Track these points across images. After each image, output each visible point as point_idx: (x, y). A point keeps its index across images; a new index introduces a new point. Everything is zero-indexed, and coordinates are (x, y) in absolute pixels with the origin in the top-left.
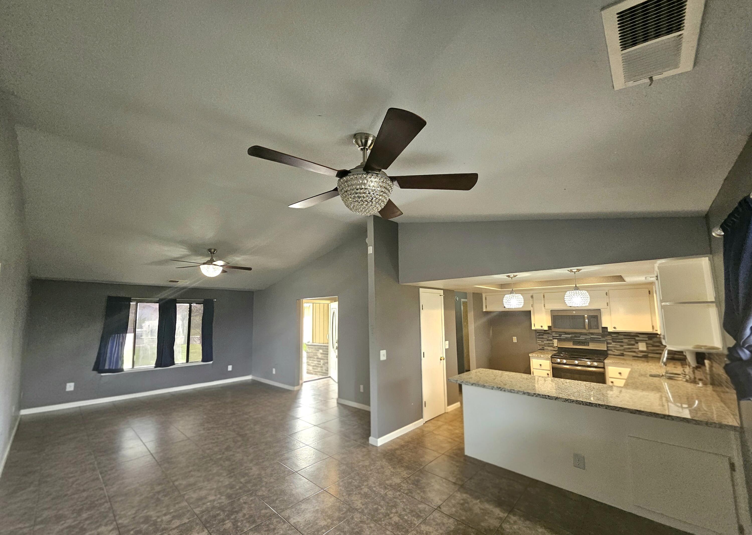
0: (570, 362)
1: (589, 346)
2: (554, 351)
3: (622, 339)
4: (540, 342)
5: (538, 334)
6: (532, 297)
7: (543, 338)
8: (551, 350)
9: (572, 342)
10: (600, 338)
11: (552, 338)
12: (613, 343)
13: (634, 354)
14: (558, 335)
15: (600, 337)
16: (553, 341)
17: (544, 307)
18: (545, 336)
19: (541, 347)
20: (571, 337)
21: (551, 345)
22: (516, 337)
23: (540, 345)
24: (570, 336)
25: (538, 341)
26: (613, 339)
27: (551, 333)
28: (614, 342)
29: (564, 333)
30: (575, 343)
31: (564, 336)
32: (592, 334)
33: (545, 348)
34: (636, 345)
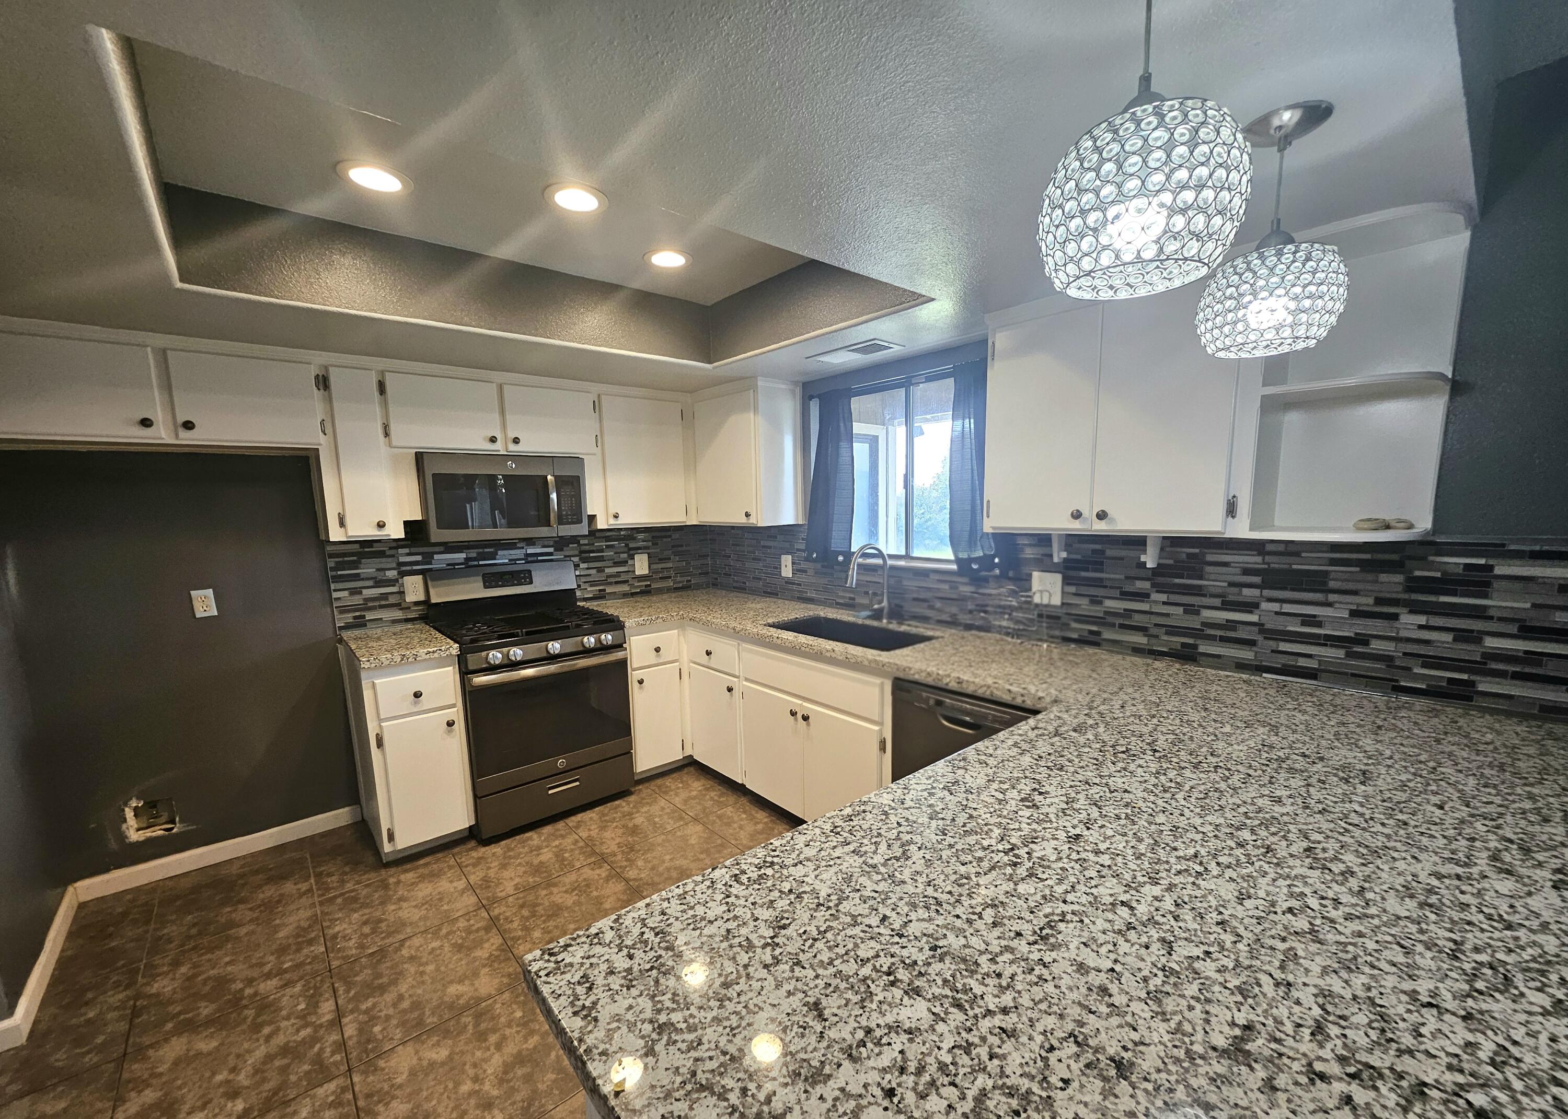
0: (534, 649)
1: (531, 583)
2: (407, 620)
3: (602, 551)
4: (346, 593)
5: (331, 563)
6: (323, 382)
7: (357, 577)
8: (395, 622)
9: (480, 578)
10: (551, 554)
11: (395, 573)
12: (582, 566)
13: (625, 588)
14: (419, 558)
15: (551, 550)
16: (403, 585)
17: (387, 435)
18: (368, 569)
19: (349, 617)
20: (467, 559)
21: (392, 600)
22: (210, 592)
23: (344, 610)
24: (462, 556)
25: (335, 595)
26: (582, 552)
27: (392, 552)
28: (584, 560)
29: (442, 549)
30: (490, 580)
31: (441, 560)
32: (530, 541)
33: (369, 616)
34: (630, 562)
